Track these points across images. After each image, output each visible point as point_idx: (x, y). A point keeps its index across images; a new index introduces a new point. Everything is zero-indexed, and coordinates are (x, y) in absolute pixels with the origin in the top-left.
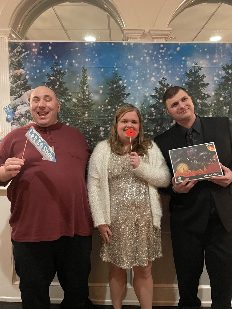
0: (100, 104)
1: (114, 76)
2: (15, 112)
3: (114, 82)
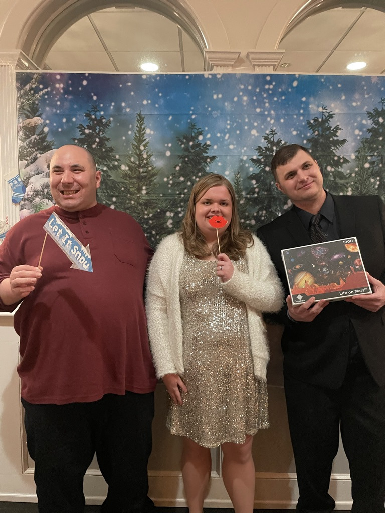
0: (166, 174)
1: (189, 128)
2: (26, 187)
3: (190, 137)
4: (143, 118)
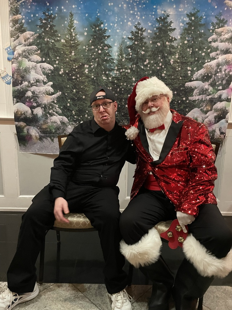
0: (85, 44)
1: (96, 20)
2: (14, 52)
3: (97, 25)
4: (73, 15)
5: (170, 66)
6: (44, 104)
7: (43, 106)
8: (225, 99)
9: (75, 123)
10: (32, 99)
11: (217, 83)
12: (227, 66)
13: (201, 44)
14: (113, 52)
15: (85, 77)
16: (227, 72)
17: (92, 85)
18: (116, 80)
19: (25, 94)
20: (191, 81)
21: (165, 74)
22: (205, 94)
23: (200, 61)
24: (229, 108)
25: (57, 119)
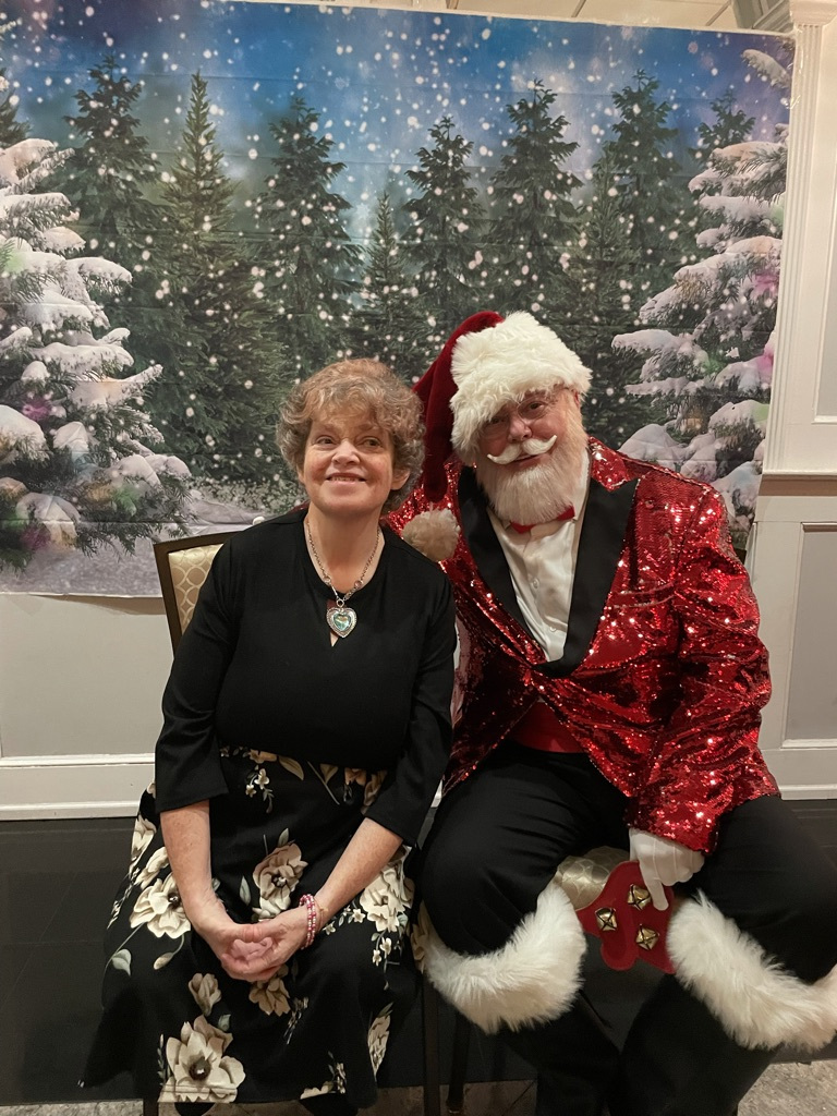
0: (251, 192)
1: (293, 107)
3: (295, 124)
4: (205, 84)
5: (560, 276)
6: (94, 412)
7: (93, 417)
8: (751, 391)
9: (216, 479)
10: (47, 393)
11: (723, 338)
12: (754, 276)
13: (664, 200)
14: (355, 223)
15: (252, 312)
16: (754, 297)
17: (278, 340)
18: (368, 322)
19: (21, 371)
20: (631, 329)
21: (541, 303)
22: (683, 374)
23: (663, 261)
24: (763, 422)
25: (146, 465)
